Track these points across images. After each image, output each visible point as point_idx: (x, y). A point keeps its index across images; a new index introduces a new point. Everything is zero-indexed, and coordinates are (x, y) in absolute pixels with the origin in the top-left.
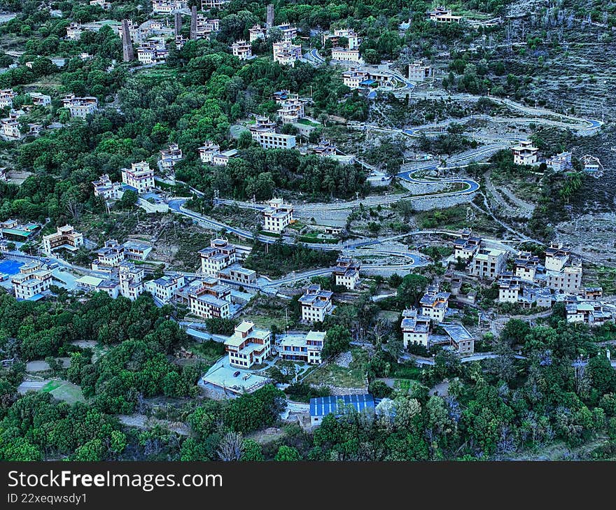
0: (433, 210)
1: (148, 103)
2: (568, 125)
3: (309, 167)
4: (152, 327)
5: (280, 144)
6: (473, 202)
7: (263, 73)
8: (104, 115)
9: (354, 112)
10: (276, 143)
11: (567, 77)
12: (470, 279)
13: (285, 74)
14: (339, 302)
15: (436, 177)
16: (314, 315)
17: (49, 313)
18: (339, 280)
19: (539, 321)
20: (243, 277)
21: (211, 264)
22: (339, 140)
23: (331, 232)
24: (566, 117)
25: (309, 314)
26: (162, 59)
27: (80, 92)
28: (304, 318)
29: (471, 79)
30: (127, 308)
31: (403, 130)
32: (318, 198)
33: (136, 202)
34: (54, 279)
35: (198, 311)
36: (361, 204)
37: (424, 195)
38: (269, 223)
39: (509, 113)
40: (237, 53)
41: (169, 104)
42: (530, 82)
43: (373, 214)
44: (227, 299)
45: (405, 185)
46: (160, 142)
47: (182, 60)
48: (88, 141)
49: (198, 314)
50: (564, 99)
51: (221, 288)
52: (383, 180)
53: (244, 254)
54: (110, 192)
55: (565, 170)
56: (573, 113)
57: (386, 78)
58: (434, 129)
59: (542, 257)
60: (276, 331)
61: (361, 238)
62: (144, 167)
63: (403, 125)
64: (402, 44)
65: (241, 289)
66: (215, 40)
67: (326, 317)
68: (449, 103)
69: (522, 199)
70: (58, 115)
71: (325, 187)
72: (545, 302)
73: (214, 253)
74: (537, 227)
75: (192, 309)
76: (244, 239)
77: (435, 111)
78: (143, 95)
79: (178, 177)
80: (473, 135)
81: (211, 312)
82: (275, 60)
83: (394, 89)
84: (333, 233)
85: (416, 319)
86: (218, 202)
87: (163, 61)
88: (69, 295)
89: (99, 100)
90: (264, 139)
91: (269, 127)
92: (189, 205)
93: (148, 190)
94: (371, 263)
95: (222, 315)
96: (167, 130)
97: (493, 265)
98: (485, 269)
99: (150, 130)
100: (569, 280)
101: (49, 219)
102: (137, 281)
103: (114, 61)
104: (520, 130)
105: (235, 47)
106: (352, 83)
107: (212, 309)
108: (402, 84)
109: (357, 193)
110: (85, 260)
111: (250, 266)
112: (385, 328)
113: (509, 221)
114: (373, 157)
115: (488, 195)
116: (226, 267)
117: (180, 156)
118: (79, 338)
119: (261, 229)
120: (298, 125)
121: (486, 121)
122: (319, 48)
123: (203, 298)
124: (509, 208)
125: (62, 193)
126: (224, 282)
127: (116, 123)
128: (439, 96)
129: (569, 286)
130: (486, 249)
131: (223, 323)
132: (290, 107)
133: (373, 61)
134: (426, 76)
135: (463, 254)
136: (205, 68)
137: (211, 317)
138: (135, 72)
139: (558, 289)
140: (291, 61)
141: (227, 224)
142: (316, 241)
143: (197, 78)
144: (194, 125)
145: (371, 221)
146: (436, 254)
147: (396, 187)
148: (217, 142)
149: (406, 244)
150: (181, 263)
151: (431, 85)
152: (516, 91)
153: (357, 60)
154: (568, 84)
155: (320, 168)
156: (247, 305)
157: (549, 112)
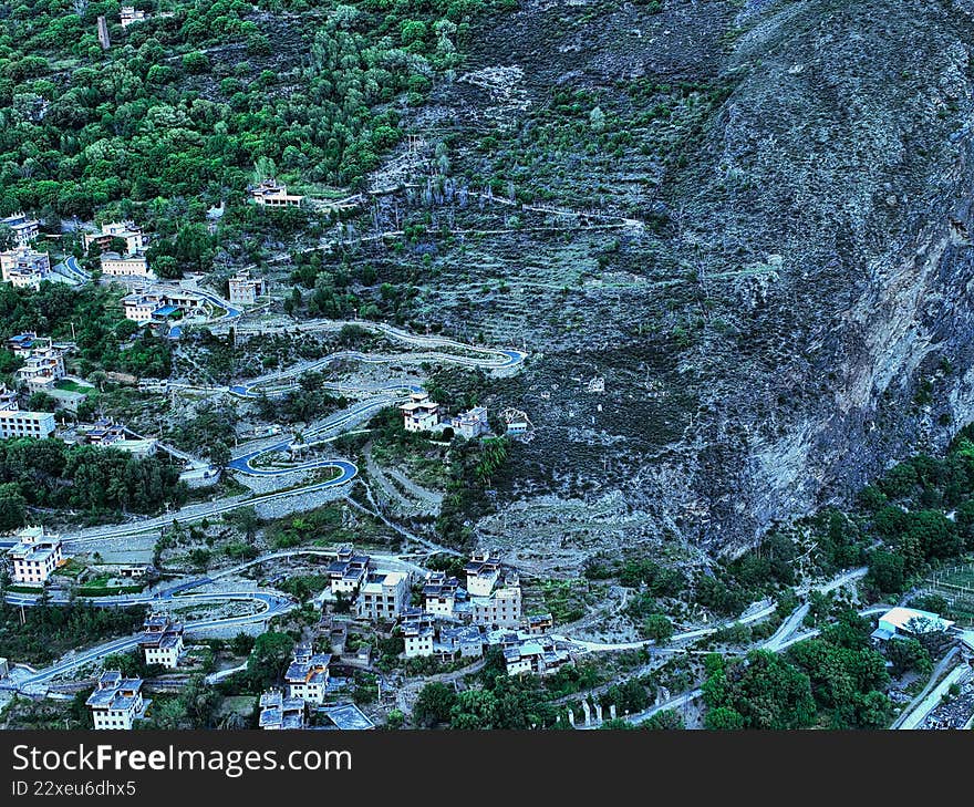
0: (289, 516)
2: (477, 361)
3: (82, 468)
5: (29, 428)
6: (351, 496)
9: (147, 363)
10: (21, 428)
11: (468, 286)
12: (358, 625)
13: (25, 304)
14: (154, 693)
15: (290, 461)
16: (114, 723)
18: (151, 657)
19: (468, 679)
22: (128, 412)
23: (129, 573)
24: (474, 348)
25: (107, 723)
28: (98, 730)
29: (327, 296)
31: (231, 387)
32: (102, 517)
36: (175, 521)
37: (273, 493)
38: (22, 571)
39: (389, 347)
42: (416, 295)
43: (196, 536)
45: (242, 480)
50: (466, 321)
52: (206, 474)
55: (481, 435)
56: (482, 342)
57: (194, 303)
58: (280, 382)
59: (462, 577)
61: (181, 578)
63: (229, 378)
64: (215, 244)
67: (136, 723)
68: (297, 337)
69: (424, 486)
71: (110, 498)
72: (473, 649)
74: (450, 529)
77: (277, 351)
80: (340, 386)
82: (6, 280)
83: (209, 321)
84: (133, 574)
85: (282, 708)
91: (6, 400)
97: (391, 599)
98: (380, 607)
100: (504, 609)
104: (408, 373)
106: (139, 313)
108: (221, 311)
109: (167, 505)
112: (234, 729)
113: (406, 523)
114: (187, 439)
115: (372, 485)
119: (10, 581)
120: (57, 393)
121: (357, 363)
122: (79, 256)
124: (406, 503)
128: (280, 327)
129: (504, 617)
130: (379, 572)
132: (41, 363)
133: (170, 274)
134: (258, 294)
135: (343, 586)
139: (489, 624)
140: (34, 281)
142: (107, 592)
145: (194, 547)
146: (301, 590)
147: (228, 485)
149: (253, 578)
151: (266, 309)
152: (396, 309)
153: (145, 274)
154: (470, 297)
155: (101, 468)
157: (448, 342)
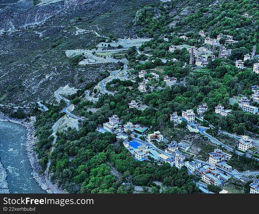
1: (197, 83)
4: (185, 183)
5: (251, 110)
7: (248, 76)
8: (178, 86)
10: (249, 110)
13: (257, 78)
17: (146, 167)
20: (226, 169)
21: (213, 160)
25: (254, 192)
26: (205, 65)
27: (171, 75)
28: (251, 193)
30: (176, 172)
33: (186, 126)
34: (150, 153)
35: (205, 180)
38: (241, 146)
40: (237, 65)
41: (206, 85)
44: (218, 177)
46: (199, 101)
47: (213, 66)
48: (171, 96)
49: (205, 181)
51: (216, 172)
53: (228, 158)
54: (176, 119)
62: (191, 112)
65: (225, 174)
66: (228, 59)
70: (161, 84)
73: (215, 155)
75: (203, 178)
76: (229, 151)
78: (195, 80)
79: (205, 118)
82: (254, 71)
86: (220, 132)
87: (206, 66)
88: (155, 161)
89: (178, 79)
90: (244, 107)
91: (247, 102)
92: (208, 131)
93: (192, 121)
95: (215, 184)
96: (203, 96)
99: (196, 95)
101: (151, 126)
102: (182, 161)
103: (186, 63)
105: (237, 63)
107: (211, 180)
110: (163, 147)
111: (230, 164)
116: (220, 162)
117: (207, 109)
118: (156, 180)
119: (237, 148)
123: (208, 175)
125: (158, 117)
126: (218, 168)
127: (183, 90)
131: (215, 188)
132: (258, 94)
136: (222, 71)
137: (210, 184)
138: (194, 69)
141: (223, 143)
143: (219, 75)
144: (215, 96)
148: (223, 105)
150: (201, 156)
156: (226, 182)
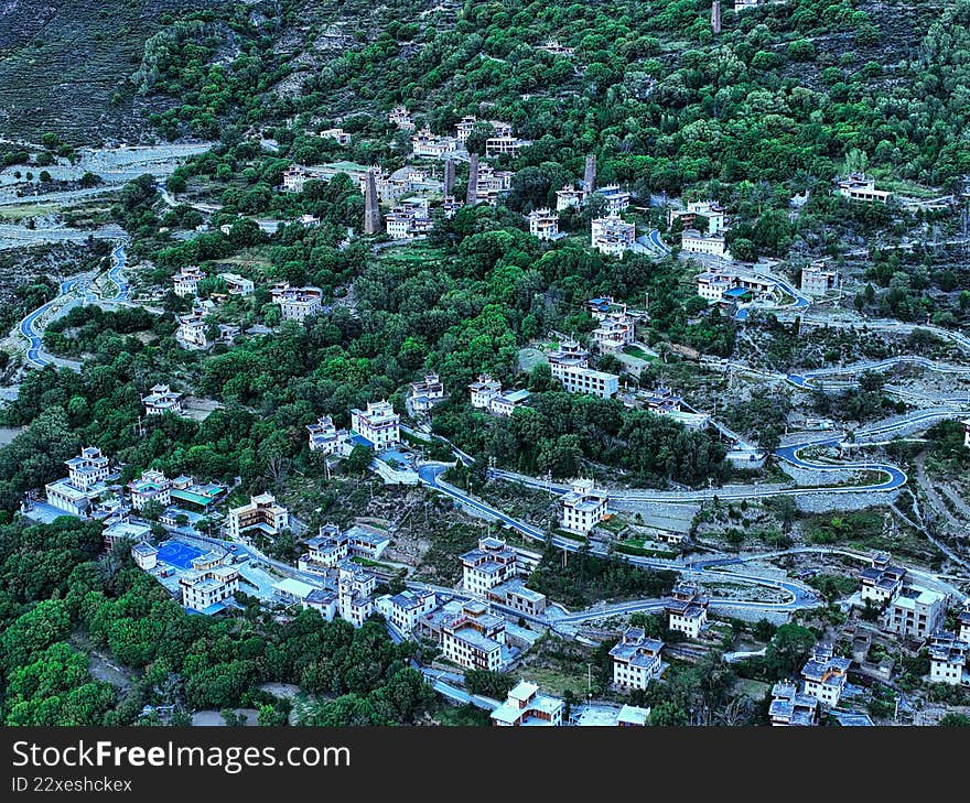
0: (828, 514)
1: (397, 303)
3: (636, 431)
4: (383, 675)
5: (595, 386)
6: (895, 504)
7: (575, 265)
8: (330, 318)
9: (712, 341)
10: (587, 385)
12: (884, 637)
13: (608, 270)
14: (671, 658)
15: (838, 458)
16: (632, 678)
17: (231, 636)
18: (674, 622)
20: (525, 604)
21: (478, 579)
22: (686, 385)
23: (665, 539)
25: (625, 676)
26: (422, 233)
27: (298, 279)
28: (616, 681)
29: (901, 297)
30: (346, 639)
31: (789, 375)
32: (649, 481)
33: (370, 464)
34: (240, 578)
35: (454, 654)
36: (715, 497)
37: (816, 487)
38: (570, 518)
39: (960, 357)
40: (536, 229)
41: (430, 308)
43: (733, 515)
44: (498, 640)
45: (787, 469)
46: (411, 368)
47: (451, 235)
48: (305, 356)
49: (454, 659)
51: (490, 621)
52: (752, 458)
53: (529, 564)
54: (333, 443)
57: (765, 288)
58: (839, 378)
60: (571, 701)
61: (713, 553)
62: (383, 411)
63: (789, 366)
64: (794, 232)
65: (521, 623)
66: (503, 208)
67: (652, 683)
68: (863, 335)
70: (264, 314)
71: (658, 464)
73: (483, 560)
75: (445, 649)
76: (530, 541)
77: (841, 346)
78: (390, 290)
79: (436, 430)
80: (900, 390)
81: (473, 658)
82: (593, 246)
83: (777, 307)
84: (669, 540)
85: (793, 702)
86: (495, 474)
87: (424, 236)
88: (263, 609)
89: (325, 293)
90: (570, 378)
91: (578, 357)
92: (450, 477)
93: (389, 446)
94: (727, 595)
95: (490, 665)
96: (424, 347)
97: (923, 617)
98: (910, 623)
99: (398, 348)
101: (239, 478)
102: (364, 595)
103: (350, 231)
105: (534, 219)
106: (711, 291)
107: (475, 654)
108: (790, 299)
109: (710, 480)
110: (289, 551)
111: (537, 586)
112: (743, 710)
113: (951, 542)
114: (739, 419)
115: (920, 496)
116: (500, 584)
117: (440, 394)
118: (272, 679)
119: (558, 525)
120: (624, 358)
121: (923, 369)
122: (663, 231)
123: (462, 635)
124: (953, 522)
125: (261, 440)
126: (496, 608)
127: (348, 331)
128: (847, 322)
130: (914, 587)
131: (491, 680)
132: (613, 327)
133: (746, 257)
134: (829, 287)
135: (874, 593)
136: (486, 252)
137: (472, 666)
138: (381, 252)
140: (618, 249)
141: (506, 513)
142: (642, 553)
143: (473, 267)
144: (465, 346)
145: (731, 526)
146: (831, 590)
147: (772, 471)
148: (498, 376)
149: (783, 568)
150: (433, 570)
151: (836, 303)
153: (721, 254)
155: (654, 434)
156: (529, 651)
